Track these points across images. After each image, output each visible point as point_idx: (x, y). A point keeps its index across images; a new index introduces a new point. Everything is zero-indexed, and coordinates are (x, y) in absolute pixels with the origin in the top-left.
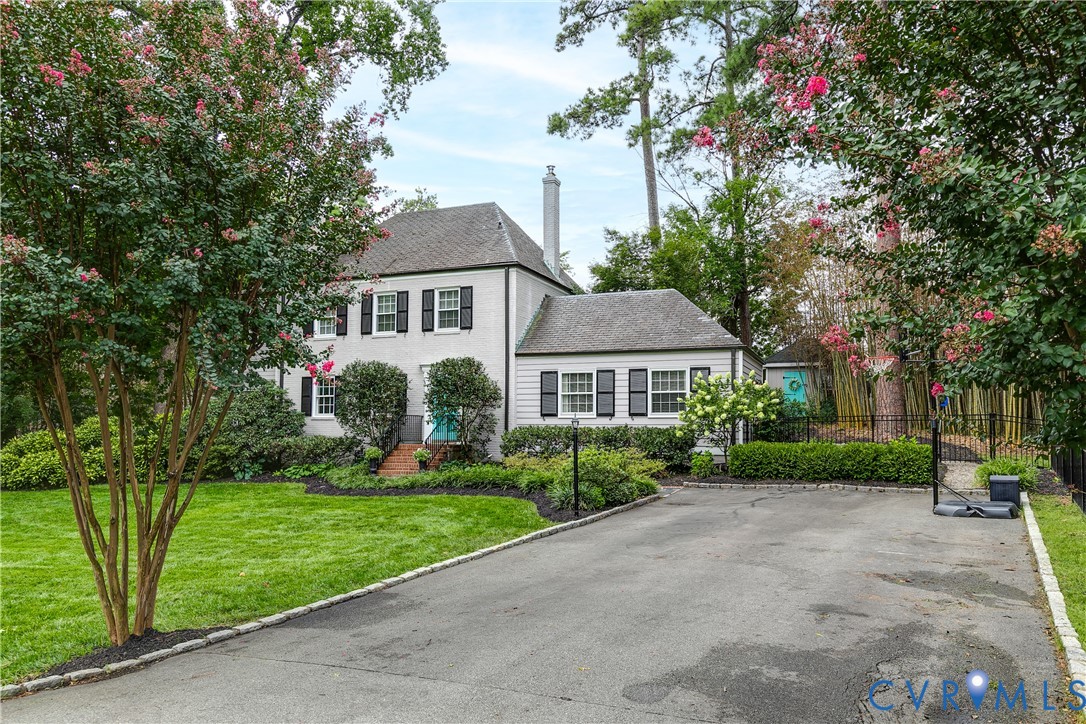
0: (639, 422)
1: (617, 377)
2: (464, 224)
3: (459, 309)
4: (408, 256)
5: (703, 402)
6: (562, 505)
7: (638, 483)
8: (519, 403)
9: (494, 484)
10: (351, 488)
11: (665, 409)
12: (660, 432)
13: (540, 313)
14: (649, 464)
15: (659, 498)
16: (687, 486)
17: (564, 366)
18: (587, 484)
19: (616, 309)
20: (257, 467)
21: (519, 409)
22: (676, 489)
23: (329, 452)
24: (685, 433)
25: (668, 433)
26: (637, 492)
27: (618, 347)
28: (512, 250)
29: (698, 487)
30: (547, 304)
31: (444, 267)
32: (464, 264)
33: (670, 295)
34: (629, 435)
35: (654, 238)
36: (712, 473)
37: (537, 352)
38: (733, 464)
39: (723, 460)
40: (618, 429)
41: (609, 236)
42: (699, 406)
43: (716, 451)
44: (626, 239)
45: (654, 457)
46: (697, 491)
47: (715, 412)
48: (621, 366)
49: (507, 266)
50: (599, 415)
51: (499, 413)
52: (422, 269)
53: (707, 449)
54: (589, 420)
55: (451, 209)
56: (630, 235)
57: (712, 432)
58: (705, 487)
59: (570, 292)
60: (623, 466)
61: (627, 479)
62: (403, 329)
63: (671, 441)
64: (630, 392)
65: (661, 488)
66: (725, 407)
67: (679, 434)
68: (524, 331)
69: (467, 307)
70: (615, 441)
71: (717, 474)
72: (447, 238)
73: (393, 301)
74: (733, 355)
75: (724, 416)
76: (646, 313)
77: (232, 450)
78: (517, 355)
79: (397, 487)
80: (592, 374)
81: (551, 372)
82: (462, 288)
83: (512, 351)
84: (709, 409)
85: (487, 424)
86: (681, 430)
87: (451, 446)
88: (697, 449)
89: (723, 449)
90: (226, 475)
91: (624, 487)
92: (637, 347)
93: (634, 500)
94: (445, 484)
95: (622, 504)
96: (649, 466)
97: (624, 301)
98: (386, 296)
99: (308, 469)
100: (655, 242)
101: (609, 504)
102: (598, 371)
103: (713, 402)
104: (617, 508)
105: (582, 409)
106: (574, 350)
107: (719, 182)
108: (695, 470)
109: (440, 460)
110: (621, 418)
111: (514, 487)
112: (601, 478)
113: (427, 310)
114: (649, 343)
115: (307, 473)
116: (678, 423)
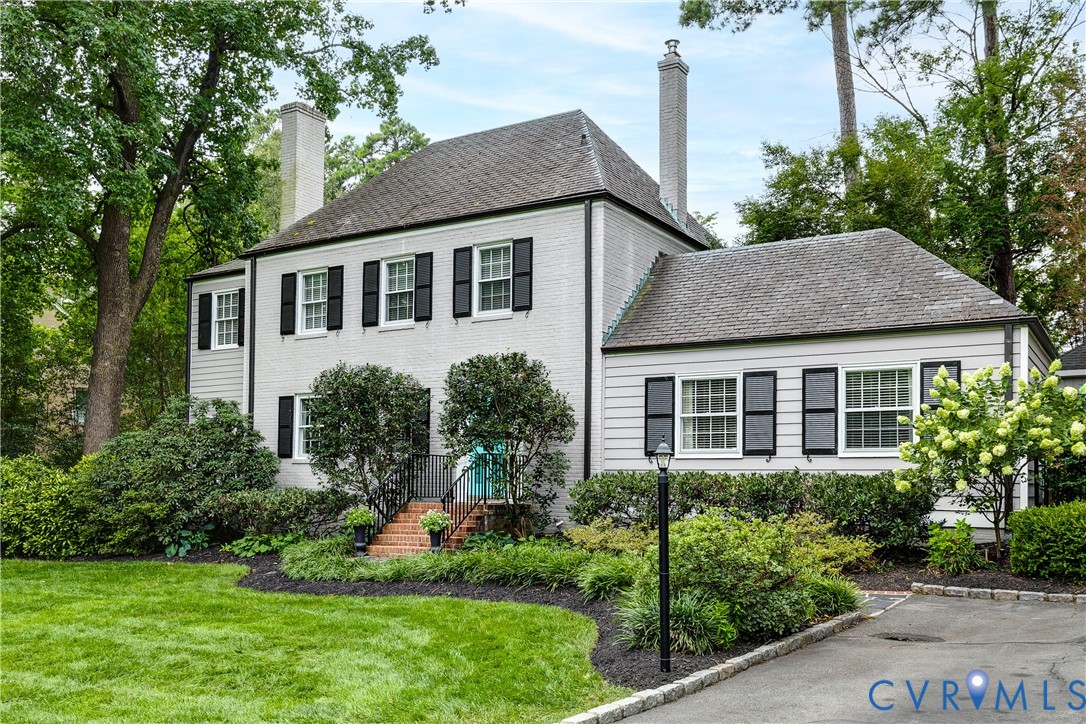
0: (821, 465)
1: (780, 385)
2: (528, 145)
3: (511, 277)
4: (437, 197)
5: (954, 423)
6: (638, 639)
7: (815, 585)
8: (609, 433)
9: (536, 578)
10: (303, 578)
11: (872, 441)
12: (862, 483)
13: (648, 281)
14: (839, 545)
15: (861, 619)
16: (920, 592)
17: (686, 367)
18: (697, 592)
19: (781, 268)
20: (200, 537)
21: (610, 444)
22: (898, 599)
23: (300, 514)
24: (913, 485)
25: (880, 486)
26: (812, 607)
27: (782, 330)
28: (599, 174)
29: (944, 594)
30: (661, 267)
31: (487, 208)
32: (519, 202)
33: (880, 239)
34: (803, 487)
35: (848, 155)
36: (973, 566)
37: (640, 344)
38: (1020, 549)
39: (991, 537)
40: (779, 478)
41: (771, 157)
42: (944, 431)
43: (978, 519)
44: (800, 162)
45: (850, 530)
46: (941, 604)
47: (978, 442)
48: (789, 364)
49: (588, 198)
50: (747, 453)
51: (573, 450)
52: (453, 214)
53: (960, 517)
54: (729, 462)
55: (512, 127)
56: (809, 154)
57: (970, 482)
58: (959, 596)
59: (701, 247)
60: (780, 554)
61: (788, 581)
62: (424, 316)
63: (883, 500)
64: (805, 411)
65: (863, 596)
66: (1001, 432)
67: (901, 486)
68: (619, 312)
69: (524, 273)
70: (774, 499)
71: (983, 568)
72: (499, 167)
73: (410, 270)
74: (1009, 337)
75: (1000, 449)
76: (836, 271)
77: (159, 511)
78: (605, 351)
79: (372, 580)
80: (734, 380)
81: (662, 379)
82: (515, 242)
83: (597, 343)
84: (967, 436)
85: (551, 466)
86: (904, 478)
87: (490, 507)
88: (935, 517)
89: (991, 517)
90: (152, 549)
91: (783, 602)
92: (819, 329)
93: (806, 625)
94: (452, 576)
95: (776, 637)
96: (841, 548)
97: (794, 253)
98: (400, 264)
99: (267, 542)
100: (850, 161)
101: (750, 639)
102: (746, 375)
103: (973, 422)
104: (764, 649)
105: (718, 443)
106: (702, 339)
107: (965, 70)
108: (936, 558)
109: (469, 529)
110: (789, 458)
111: (572, 586)
112: (729, 580)
113: (462, 282)
114: (841, 321)
115: (264, 548)
116: (897, 467)
